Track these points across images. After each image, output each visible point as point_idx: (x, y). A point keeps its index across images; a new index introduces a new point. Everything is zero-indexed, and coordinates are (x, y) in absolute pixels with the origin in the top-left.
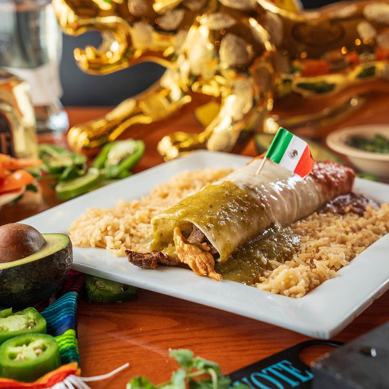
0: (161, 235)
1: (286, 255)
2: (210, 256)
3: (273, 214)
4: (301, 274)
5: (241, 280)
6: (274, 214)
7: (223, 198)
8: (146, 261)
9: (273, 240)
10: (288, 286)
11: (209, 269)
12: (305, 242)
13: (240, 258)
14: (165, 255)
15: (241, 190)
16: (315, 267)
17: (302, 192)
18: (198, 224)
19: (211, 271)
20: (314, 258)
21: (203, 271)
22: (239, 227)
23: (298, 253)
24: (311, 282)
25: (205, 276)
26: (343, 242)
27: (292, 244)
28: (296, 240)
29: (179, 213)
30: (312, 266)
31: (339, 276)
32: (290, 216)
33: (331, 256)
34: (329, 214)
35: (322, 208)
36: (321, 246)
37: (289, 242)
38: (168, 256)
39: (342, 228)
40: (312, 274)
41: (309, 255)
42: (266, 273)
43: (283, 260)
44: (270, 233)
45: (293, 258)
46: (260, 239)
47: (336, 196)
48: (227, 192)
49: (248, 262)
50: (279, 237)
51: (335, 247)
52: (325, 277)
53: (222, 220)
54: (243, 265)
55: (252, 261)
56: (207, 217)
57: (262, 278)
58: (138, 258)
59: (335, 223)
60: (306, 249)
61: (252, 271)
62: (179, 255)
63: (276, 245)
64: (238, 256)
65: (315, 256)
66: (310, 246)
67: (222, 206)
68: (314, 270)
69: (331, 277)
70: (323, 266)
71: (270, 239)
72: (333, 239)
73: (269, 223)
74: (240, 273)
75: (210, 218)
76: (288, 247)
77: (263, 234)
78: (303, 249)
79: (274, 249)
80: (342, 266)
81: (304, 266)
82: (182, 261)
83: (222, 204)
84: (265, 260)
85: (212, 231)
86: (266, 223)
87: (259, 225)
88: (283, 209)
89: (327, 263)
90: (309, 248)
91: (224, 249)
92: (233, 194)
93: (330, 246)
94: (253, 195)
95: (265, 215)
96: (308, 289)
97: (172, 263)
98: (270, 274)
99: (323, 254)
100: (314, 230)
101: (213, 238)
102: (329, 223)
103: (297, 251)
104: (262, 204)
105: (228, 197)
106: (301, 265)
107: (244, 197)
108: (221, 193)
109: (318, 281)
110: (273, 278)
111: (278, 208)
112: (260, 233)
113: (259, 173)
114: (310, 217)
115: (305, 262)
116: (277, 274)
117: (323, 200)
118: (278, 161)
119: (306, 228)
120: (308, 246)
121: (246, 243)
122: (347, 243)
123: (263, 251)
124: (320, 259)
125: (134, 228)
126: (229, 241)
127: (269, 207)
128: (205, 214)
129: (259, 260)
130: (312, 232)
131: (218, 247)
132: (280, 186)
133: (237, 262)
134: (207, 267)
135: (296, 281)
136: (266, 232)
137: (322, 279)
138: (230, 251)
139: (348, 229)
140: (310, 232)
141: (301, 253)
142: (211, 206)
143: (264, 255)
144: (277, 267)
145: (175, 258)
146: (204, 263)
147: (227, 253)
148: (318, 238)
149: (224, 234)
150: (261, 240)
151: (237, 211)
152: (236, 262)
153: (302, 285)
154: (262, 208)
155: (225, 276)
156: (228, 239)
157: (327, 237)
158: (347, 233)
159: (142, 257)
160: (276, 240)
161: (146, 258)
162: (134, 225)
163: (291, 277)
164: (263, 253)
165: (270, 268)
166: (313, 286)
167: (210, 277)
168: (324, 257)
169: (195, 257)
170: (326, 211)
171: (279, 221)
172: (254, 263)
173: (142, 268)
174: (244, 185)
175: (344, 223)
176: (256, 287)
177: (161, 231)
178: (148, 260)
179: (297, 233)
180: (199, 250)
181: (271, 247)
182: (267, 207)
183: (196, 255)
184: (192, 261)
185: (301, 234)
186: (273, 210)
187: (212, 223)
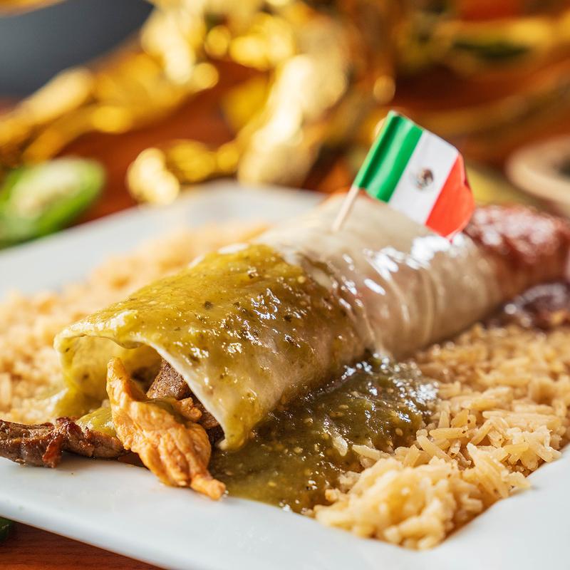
0: (86, 377)
1: (399, 432)
2: (199, 435)
3: (368, 326)
4: (434, 484)
5: (276, 499)
6: (372, 327)
7: (243, 284)
8: (31, 445)
9: (367, 393)
10: (397, 518)
11: (194, 469)
12: (449, 399)
13: (278, 439)
14: (83, 430)
15: (289, 265)
16: (472, 465)
17: (445, 275)
18: (168, 351)
19: (198, 473)
20: (469, 440)
21: (176, 475)
22: (280, 357)
23: (431, 425)
24: (459, 505)
25: (184, 487)
26: (545, 399)
27: (415, 402)
28: (426, 392)
29: (118, 321)
30: (465, 462)
31: (534, 488)
32: (416, 332)
33: (515, 435)
34: (513, 330)
35: (494, 316)
36: (489, 409)
37: (408, 398)
38: (90, 433)
39: (544, 365)
40: (463, 485)
41: (457, 431)
42: (343, 480)
43: (391, 444)
44: (361, 375)
45: (415, 439)
46: (333, 389)
47: (529, 286)
48: (252, 271)
49: (299, 450)
50: (384, 385)
51: (526, 411)
52: (496, 491)
53: (234, 340)
54: (286, 457)
55: (308, 449)
56: (193, 331)
57: (331, 494)
58: (12, 437)
59: (527, 353)
60: (452, 417)
61: (309, 473)
62: (120, 432)
63: (373, 406)
64: (273, 434)
65: (471, 436)
66: (462, 409)
67: (237, 304)
68: (468, 473)
69: (513, 492)
70: (491, 462)
71: (359, 391)
72: (519, 392)
73: (360, 348)
74: (276, 480)
75: (201, 336)
76: (405, 411)
77: (344, 377)
78: (443, 416)
79: (369, 416)
80: (541, 462)
81: (442, 461)
82: (126, 445)
83: (236, 300)
84: (341, 444)
85: (203, 369)
86: (351, 350)
87: (332, 353)
88: (397, 315)
89: (502, 452)
90: (458, 414)
91: (235, 416)
92: (267, 276)
93: (511, 410)
94: (321, 279)
95: (347, 328)
96: (451, 526)
97: (101, 450)
98: (355, 482)
99: (493, 429)
100: (472, 369)
101: (204, 387)
102: (511, 352)
103: (427, 420)
104: (342, 301)
105: (253, 283)
106: (435, 459)
107: (297, 282)
108: (235, 272)
109: (477, 504)
110: (360, 494)
111: (384, 313)
112: (333, 374)
113: (341, 227)
114: (465, 337)
115: (447, 450)
116: (371, 482)
117: (497, 296)
118: (386, 196)
119: (453, 363)
120: (457, 408)
121: (297, 399)
122: (555, 402)
123: (338, 422)
124: (486, 442)
125: (28, 360)
126: (249, 395)
127: (360, 309)
128: (188, 323)
129: (327, 444)
130: (469, 373)
131: (219, 409)
132: (392, 259)
133: (270, 449)
134: (187, 463)
135: (420, 504)
136: (351, 371)
137: (487, 498)
138: (251, 421)
139: (558, 366)
140: (463, 374)
141: (437, 426)
142: (208, 305)
143: (341, 433)
144: (373, 462)
145: (108, 438)
146: (180, 453)
147: (245, 427)
148: (483, 389)
149: (235, 376)
150: (336, 391)
151: (274, 317)
152: (266, 451)
153: (434, 514)
154: (343, 312)
155: (235, 487)
156: (248, 390)
157: (506, 385)
158: (555, 376)
159: (21, 436)
160: (374, 392)
161: (32, 438)
162: (29, 351)
163: (406, 491)
164: (338, 426)
165: (354, 465)
166: (464, 517)
167: (195, 491)
168: (495, 438)
169: (159, 436)
170: (505, 321)
171: (387, 346)
172: (314, 453)
173: (22, 463)
174: (299, 254)
175: (549, 351)
176: (313, 516)
177: (87, 367)
178: (36, 442)
179: (429, 375)
180: (169, 419)
181: (360, 410)
182: (355, 310)
183: (160, 432)
184: (149, 446)
185: (441, 378)
186: (371, 317)
187: (205, 349)
